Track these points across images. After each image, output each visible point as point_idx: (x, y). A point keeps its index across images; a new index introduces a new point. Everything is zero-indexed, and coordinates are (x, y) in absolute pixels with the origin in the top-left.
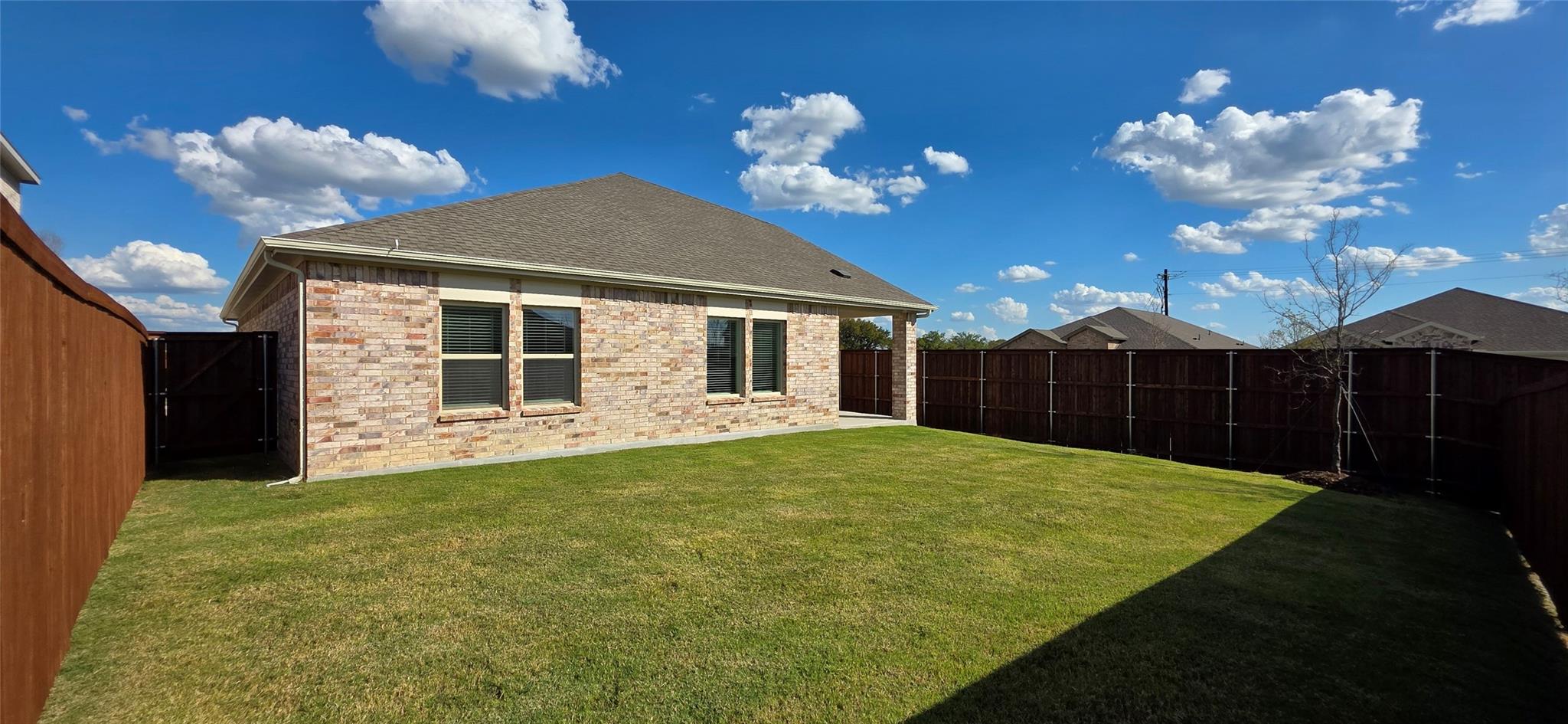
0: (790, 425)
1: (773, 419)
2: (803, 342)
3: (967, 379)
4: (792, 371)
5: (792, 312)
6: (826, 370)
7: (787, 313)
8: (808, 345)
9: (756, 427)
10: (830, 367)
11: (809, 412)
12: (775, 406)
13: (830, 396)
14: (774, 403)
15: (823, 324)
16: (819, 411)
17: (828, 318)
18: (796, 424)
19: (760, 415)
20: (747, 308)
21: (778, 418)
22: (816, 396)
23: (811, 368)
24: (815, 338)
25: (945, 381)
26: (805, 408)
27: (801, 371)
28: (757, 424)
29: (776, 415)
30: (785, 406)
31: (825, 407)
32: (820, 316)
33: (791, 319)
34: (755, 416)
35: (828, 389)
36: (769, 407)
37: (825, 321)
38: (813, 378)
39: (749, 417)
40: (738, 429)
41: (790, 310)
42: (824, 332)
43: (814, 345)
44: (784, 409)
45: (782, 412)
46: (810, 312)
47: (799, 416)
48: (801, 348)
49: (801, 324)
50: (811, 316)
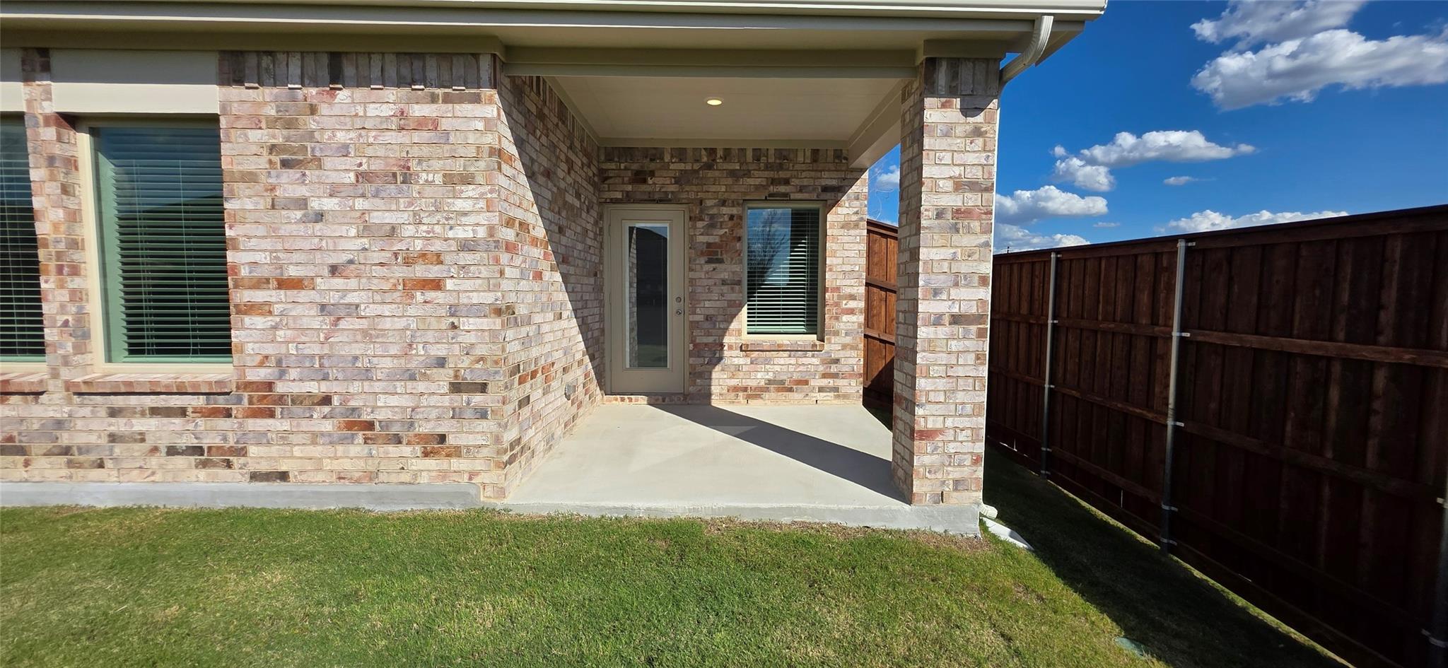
0: (255, 477)
1: (172, 451)
2: (301, 191)
3: (1366, 352)
4: (259, 296)
5: (239, 81)
6: (431, 295)
7: (215, 88)
8: (329, 204)
9: (96, 473)
10: (450, 284)
11: (342, 441)
12: (182, 412)
13: (456, 388)
14: (176, 401)
15: (403, 123)
16: (398, 440)
17: (434, 99)
18: (283, 476)
19: (113, 438)
20: (27, 78)
21: (198, 450)
22: (378, 387)
23: (353, 283)
24: (363, 177)
25: (1258, 353)
26: (328, 426)
27: (303, 296)
28: (101, 465)
29: (188, 441)
30: (227, 413)
31: (425, 428)
32: (391, 93)
33: (235, 109)
34: (93, 439)
35: (441, 362)
36: (155, 411)
37: (419, 110)
38: (364, 324)
39: (65, 439)
40: (21, 473)
41: (233, 75)
42: (415, 152)
43: (360, 204)
44: (223, 423)
45: (213, 433)
46: (336, 78)
47: (297, 451)
48: (299, 214)
49: (290, 124)
50: (344, 95)
